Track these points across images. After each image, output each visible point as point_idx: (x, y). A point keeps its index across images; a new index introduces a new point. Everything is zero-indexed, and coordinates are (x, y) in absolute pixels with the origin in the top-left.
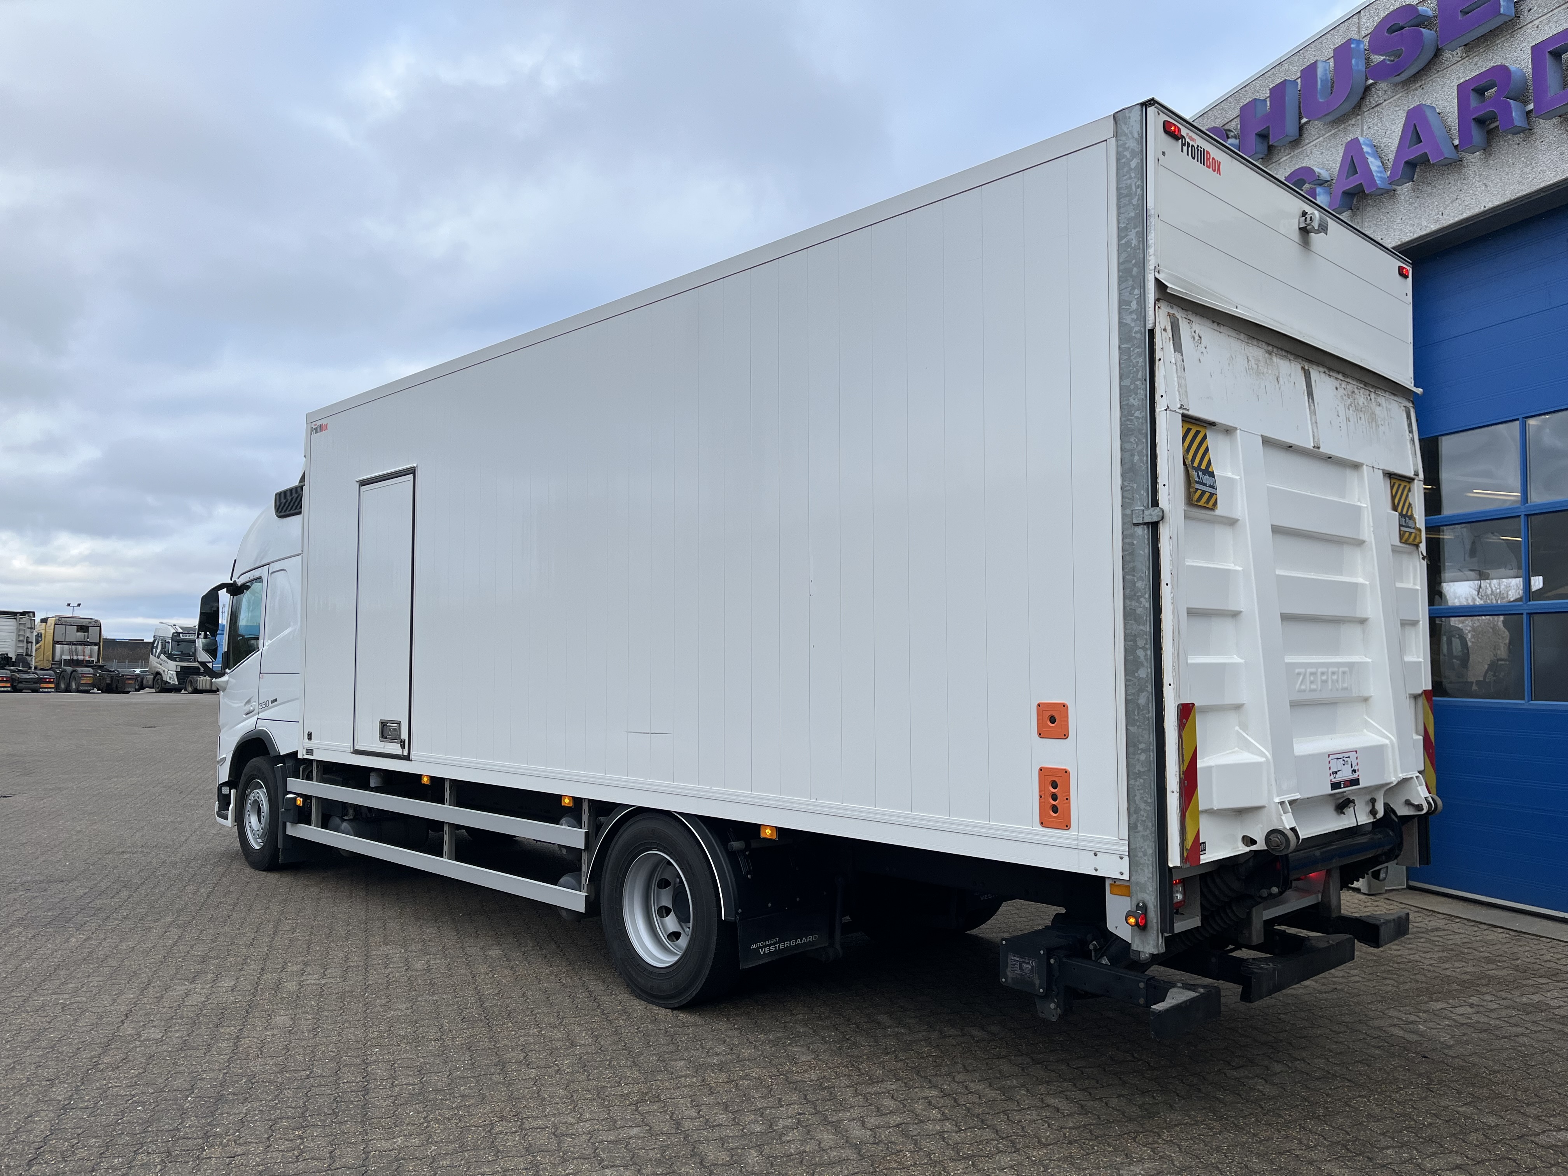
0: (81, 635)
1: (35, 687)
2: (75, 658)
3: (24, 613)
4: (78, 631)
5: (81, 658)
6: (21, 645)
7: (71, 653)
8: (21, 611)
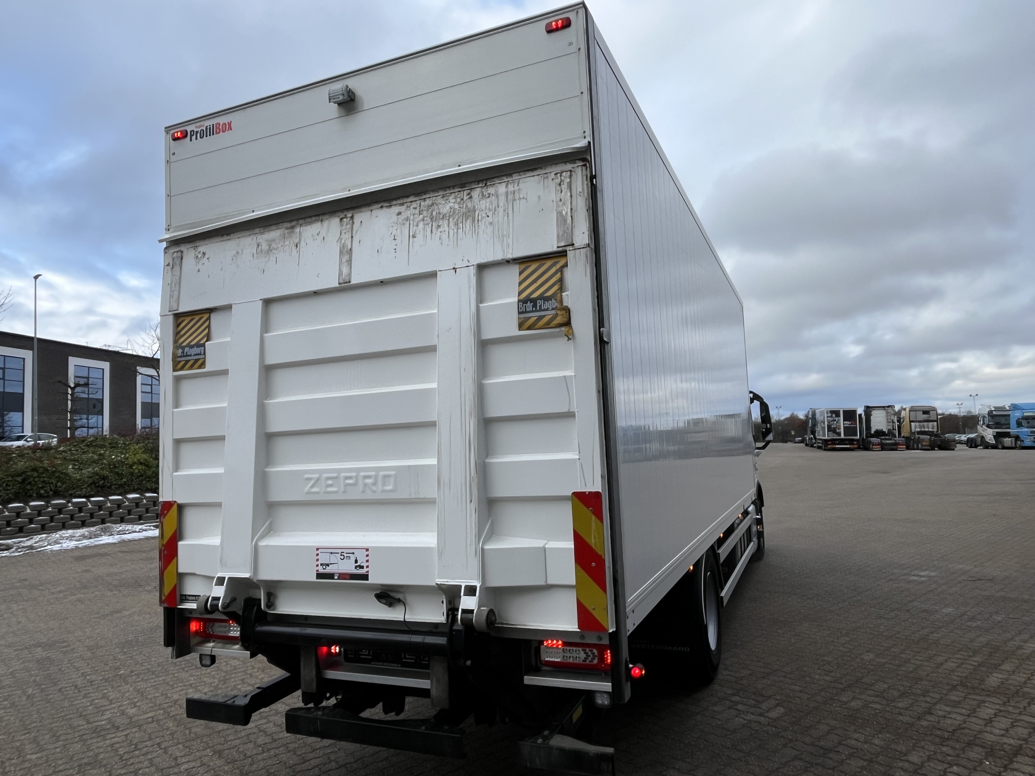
0: (925, 417)
1: (894, 447)
2: (923, 430)
3: (889, 407)
4: (923, 414)
5: (926, 430)
6: (889, 424)
7: (920, 427)
8: (887, 405)
